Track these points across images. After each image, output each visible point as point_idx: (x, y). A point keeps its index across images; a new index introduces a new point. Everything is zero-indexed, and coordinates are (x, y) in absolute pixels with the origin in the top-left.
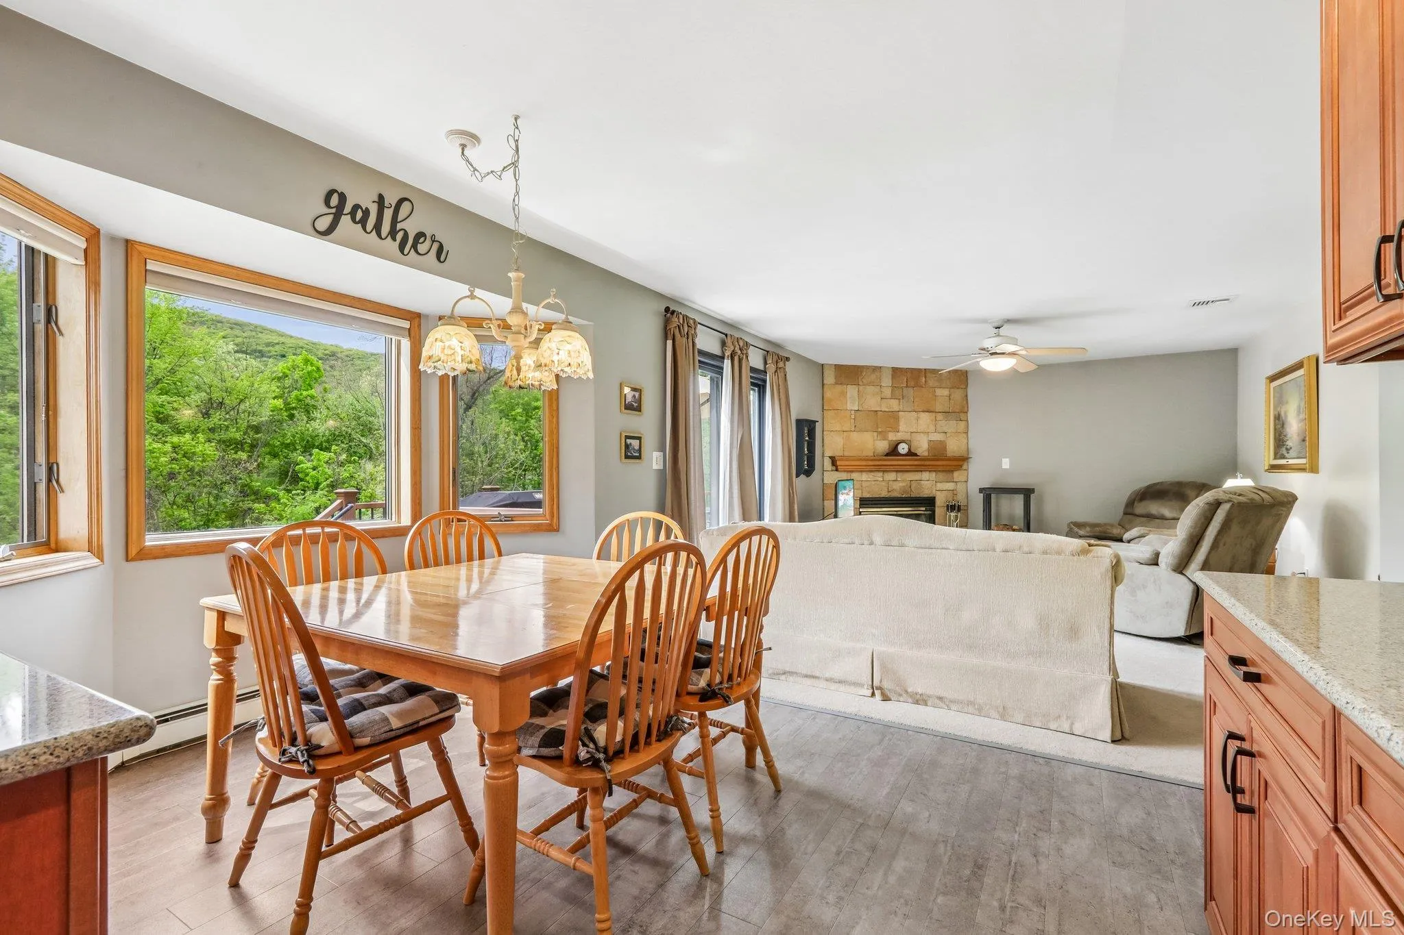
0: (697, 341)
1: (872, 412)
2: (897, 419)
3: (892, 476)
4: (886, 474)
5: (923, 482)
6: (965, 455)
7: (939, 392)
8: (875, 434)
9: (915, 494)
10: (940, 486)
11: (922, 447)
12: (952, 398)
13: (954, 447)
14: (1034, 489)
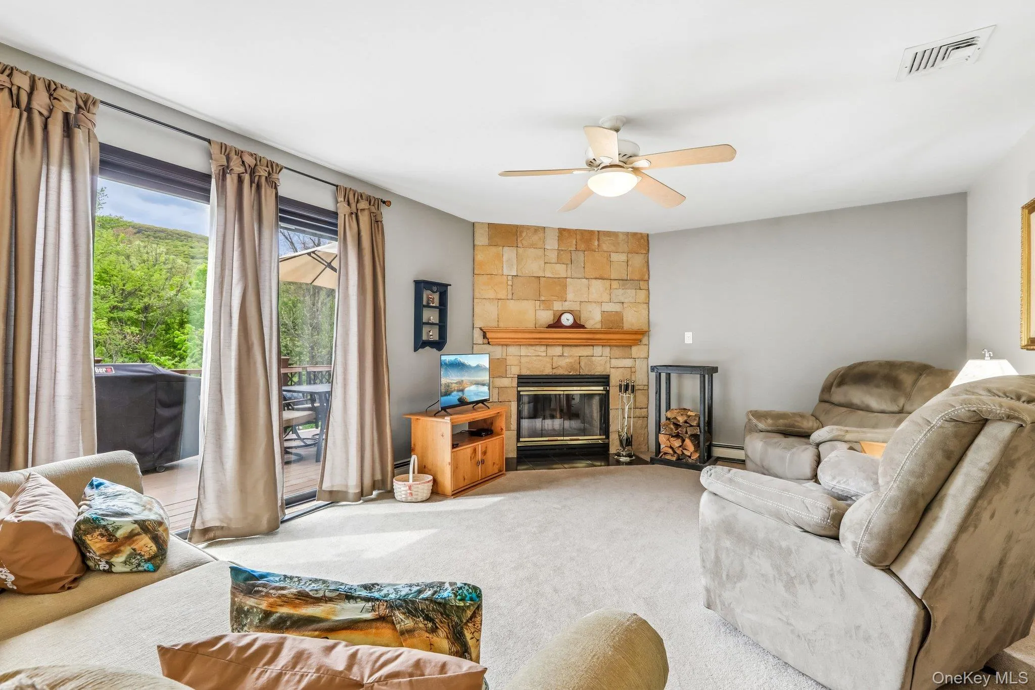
0: (96, 131)
1: (533, 278)
2: (564, 287)
3: (558, 350)
4: (549, 348)
5: (594, 358)
6: (645, 329)
7: (615, 257)
8: (538, 303)
9: (585, 371)
10: (614, 362)
11: (593, 318)
12: (630, 263)
13: (632, 319)
14: (717, 368)
